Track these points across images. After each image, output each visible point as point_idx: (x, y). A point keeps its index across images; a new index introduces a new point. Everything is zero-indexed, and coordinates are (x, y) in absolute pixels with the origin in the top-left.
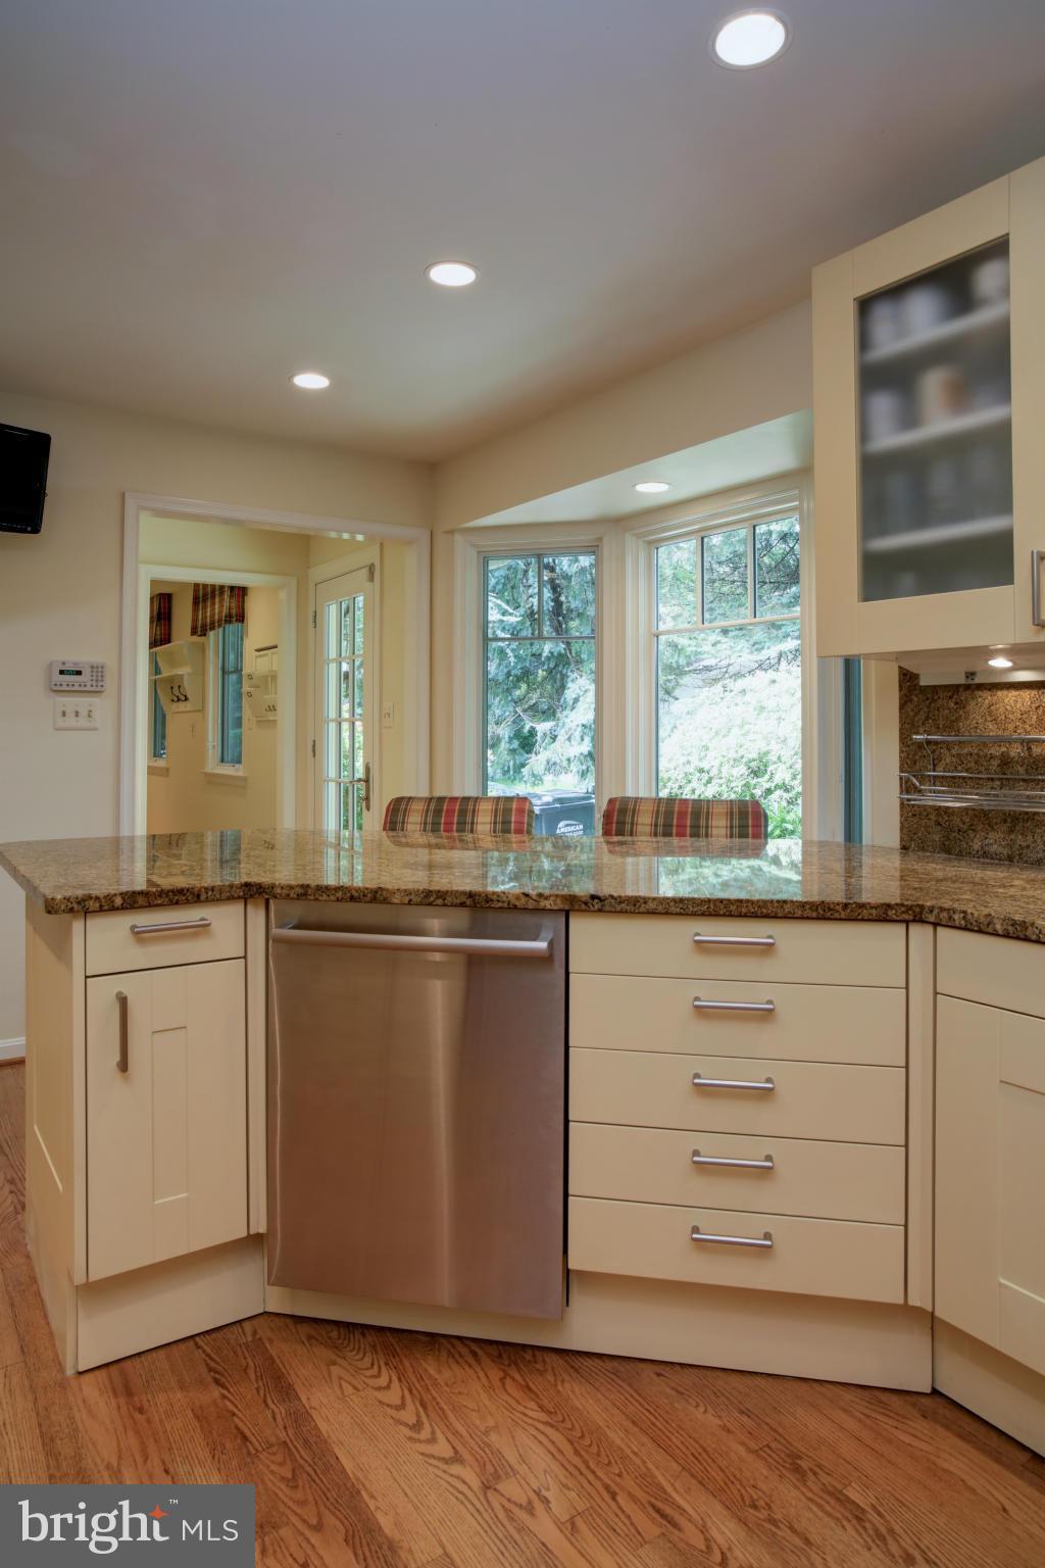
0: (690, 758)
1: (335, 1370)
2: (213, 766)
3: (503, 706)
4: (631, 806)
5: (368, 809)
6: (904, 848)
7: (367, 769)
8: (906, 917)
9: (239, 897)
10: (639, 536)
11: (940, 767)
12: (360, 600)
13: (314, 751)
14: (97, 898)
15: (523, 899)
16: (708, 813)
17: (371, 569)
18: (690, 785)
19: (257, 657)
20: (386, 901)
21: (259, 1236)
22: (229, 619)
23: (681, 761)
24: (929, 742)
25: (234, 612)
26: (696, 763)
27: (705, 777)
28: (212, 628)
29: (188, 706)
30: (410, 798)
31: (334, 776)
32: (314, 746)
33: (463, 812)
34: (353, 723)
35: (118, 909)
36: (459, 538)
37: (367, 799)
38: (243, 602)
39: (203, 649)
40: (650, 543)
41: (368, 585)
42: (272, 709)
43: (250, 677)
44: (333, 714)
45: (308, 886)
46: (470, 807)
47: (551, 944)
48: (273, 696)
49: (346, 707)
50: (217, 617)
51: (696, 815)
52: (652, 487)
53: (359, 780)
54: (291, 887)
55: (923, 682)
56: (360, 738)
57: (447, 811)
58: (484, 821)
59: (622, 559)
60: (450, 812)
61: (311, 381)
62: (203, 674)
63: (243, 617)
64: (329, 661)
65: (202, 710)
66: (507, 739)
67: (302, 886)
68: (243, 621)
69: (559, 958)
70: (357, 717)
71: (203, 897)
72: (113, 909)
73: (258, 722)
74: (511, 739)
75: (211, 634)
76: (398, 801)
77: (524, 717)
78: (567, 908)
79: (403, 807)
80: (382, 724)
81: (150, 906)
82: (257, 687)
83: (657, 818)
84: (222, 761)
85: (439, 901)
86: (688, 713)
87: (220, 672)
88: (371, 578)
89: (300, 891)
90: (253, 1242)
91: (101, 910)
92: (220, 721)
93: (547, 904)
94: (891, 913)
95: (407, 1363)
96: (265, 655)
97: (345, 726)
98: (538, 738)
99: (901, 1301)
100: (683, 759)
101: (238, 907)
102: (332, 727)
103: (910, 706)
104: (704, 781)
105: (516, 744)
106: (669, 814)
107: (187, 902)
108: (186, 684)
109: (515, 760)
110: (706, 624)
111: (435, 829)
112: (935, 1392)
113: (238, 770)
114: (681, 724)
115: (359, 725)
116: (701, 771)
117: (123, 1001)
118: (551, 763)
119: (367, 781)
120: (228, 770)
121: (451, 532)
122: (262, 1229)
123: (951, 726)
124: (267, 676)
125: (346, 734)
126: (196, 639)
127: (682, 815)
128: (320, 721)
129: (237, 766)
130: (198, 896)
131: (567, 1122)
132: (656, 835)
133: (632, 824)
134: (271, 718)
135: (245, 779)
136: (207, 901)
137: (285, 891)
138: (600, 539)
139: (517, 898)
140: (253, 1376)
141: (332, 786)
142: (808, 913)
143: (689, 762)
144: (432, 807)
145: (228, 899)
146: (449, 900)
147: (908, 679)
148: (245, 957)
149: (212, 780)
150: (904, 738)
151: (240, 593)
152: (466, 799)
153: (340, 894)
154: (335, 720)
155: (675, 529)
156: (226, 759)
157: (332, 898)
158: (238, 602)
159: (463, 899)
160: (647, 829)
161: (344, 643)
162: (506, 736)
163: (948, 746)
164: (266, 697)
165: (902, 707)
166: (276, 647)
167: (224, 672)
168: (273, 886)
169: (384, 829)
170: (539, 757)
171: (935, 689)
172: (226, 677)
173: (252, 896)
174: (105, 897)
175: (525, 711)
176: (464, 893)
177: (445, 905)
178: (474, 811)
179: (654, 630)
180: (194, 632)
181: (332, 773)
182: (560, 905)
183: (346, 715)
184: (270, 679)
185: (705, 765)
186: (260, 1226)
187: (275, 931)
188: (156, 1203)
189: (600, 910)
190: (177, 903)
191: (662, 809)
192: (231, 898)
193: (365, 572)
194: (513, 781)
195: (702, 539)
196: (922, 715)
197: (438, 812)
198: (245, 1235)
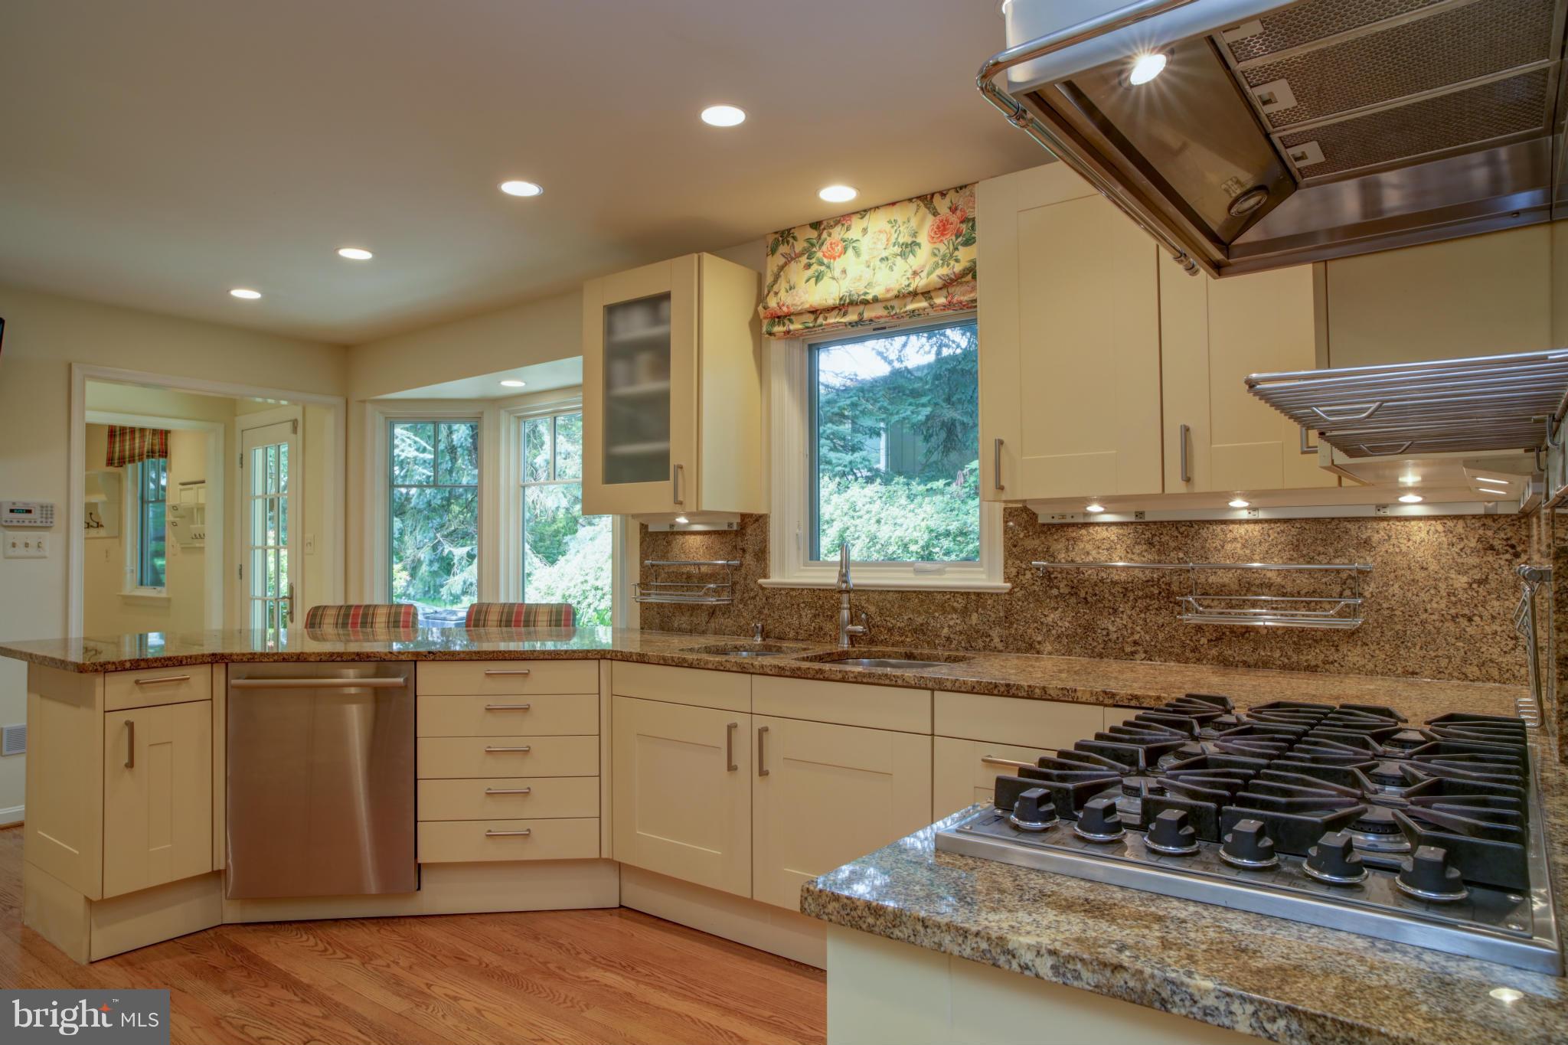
0: (587, 578)
1: (272, 940)
2: (130, 587)
3: (424, 532)
4: (484, 609)
5: (292, 620)
6: (642, 628)
7: (291, 588)
8: (596, 656)
9: (208, 663)
10: (510, 413)
11: (659, 580)
12: (284, 449)
13: (241, 574)
14: (114, 663)
15: (389, 655)
16: (536, 612)
17: (295, 422)
18: (587, 600)
19: (181, 490)
20: (305, 661)
21: (219, 872)
22: (151, 454)
23: (579, 581)
24: (652, 565)
25: (157, 448)
26: (592, 581)
27: (600, 593)
28: (132, 460)
29: (102, 532)
30: (326, 606)
31: (260, 595)
32: (241, 570)
33: (365, 615)
34: (278, 551)
35: (127, 670)
36: (369, 407)
37: (291, 613)
38: (166, 439)
39: (119, 479)
40: (519, 418)
41: (293, 436)
42: (200, 537)
43: (175, 508)
44: (259, 542)
45: (255, 654)
46: (371, 612)
47: (406, 680)
48: (199, 526)
49: (271, 534)
50: (137, 451)
51: (528, 614)
52: (512, 383)
53: (284, 597)
54: (244, 655)
55: (650, 530)
56: (284, 562)
57: (353, 615)
58: (381, 619)
59: (498, 429)
60: (355, 616)
61: (245, 294)
62: (120, 503)
63: (166, 453)
64: (255, 497)
65: (119, 536)
66: (427, 562)
67: (251, 654)
68: (166, 457)
69: (411, 689)
70: (281, 544)
71: (184, 663)
72: (125, 670)
73: (182, 548)
74: (431, 562)
75: (129, 467)
76: (317, 608)
77: (444, 542)
78: (414, 659)
79: (320, 612)
80: (303, 550)
81: (149, 668)
82: (182, 517)
83: (502, 616)
84: (141, 584)
85: (339, 659)
86: (591, 539)
87: (139, 502)
88: (295, 430)
89: (250, 656)
90: (216, 875)
91: (116, 670)
92: (139, 547)
93: (403, 657)
94: (590, 654)
95: (319, 932)
96: (192, 489)
97: (271, 552)
98: (455, 561)
99: (597, 856)
100: (582, 579)
101: (207, 669)
102: (259, 553)
103: (645, 543)
104: (598, 597)
105: (436, 566)
106: (510, 614)
107: (174, 666)
108: (100, 510)
109: (435, 581)
110: (557, 480)
111: (345, 625)
112: (621, 906)
113: (160, 592)
114: (584, 548)
115: (284, 553)
116: (597, 589)
117: (130, 725)
118: (468, 583)
119: (291, 598)
120: (147, 592)
121: (364, 402)
122: (222, 867)
123: (664, 557)
124: (193, 509)
125: (271, 559)
126: (111, 469)
127: (519, 613)
128: (247, 548)
129: (159, 588)
130: (181, 662)
131: (416, 780)
132: (500, 626)
133: (485, 620)
134: (197, 545)
135: (169, 600)
136: (187, 664)
137: (240, 657)
138: (482, 413)
139: (386, 654)
140: (217, 947)
141: (258, 604)
142: (546, 656)
143: (586, 581)
144: (342, 612)
145: (201, 663)
146: (345, 658)
147: (644, 527)
148: (212, 700)
149: (130, 602)
150: (642, 563)
151: (164, 434)
152: (368, 607)
153: (276, 658)
154: (261, 548)
155: (538, 409)
156: (145, 582)
157: (271, 660)
158: (162, 439)
159: (353, 656)
160: (495, 623)
161: (269, 481)
162: (427, 560)
163: (663, 567)
164: (192, 526)
165: (641, 545)
166: (203, 482)
167: (143, 501)
168: (231, 655)
169: (306, 627)
170: (456, 578)
171: (657, 533)
172: (145, 506)
173: (217, 662)
174: (119, 662)
175: (445, 537)
176: (354, 653)
177: (342, 661)
178: (373, 614)
179: (521, 483)
180: (110, 462)
181: (258, 591)
182: (410, 657)
183: (271, 542)
184: (195, 510)
185: (599, 584)
186: (220, 865)
187: (234, 682)
188: (151, 850)
189: (433, 660)
190: (167, 666)
191: (506, 610)
192: (203, 663)
193: (289, 426)
194: (433, 601)
195: (555, 418)
196: (650, 550)
197: (346, 616)
198: (210, 870)
